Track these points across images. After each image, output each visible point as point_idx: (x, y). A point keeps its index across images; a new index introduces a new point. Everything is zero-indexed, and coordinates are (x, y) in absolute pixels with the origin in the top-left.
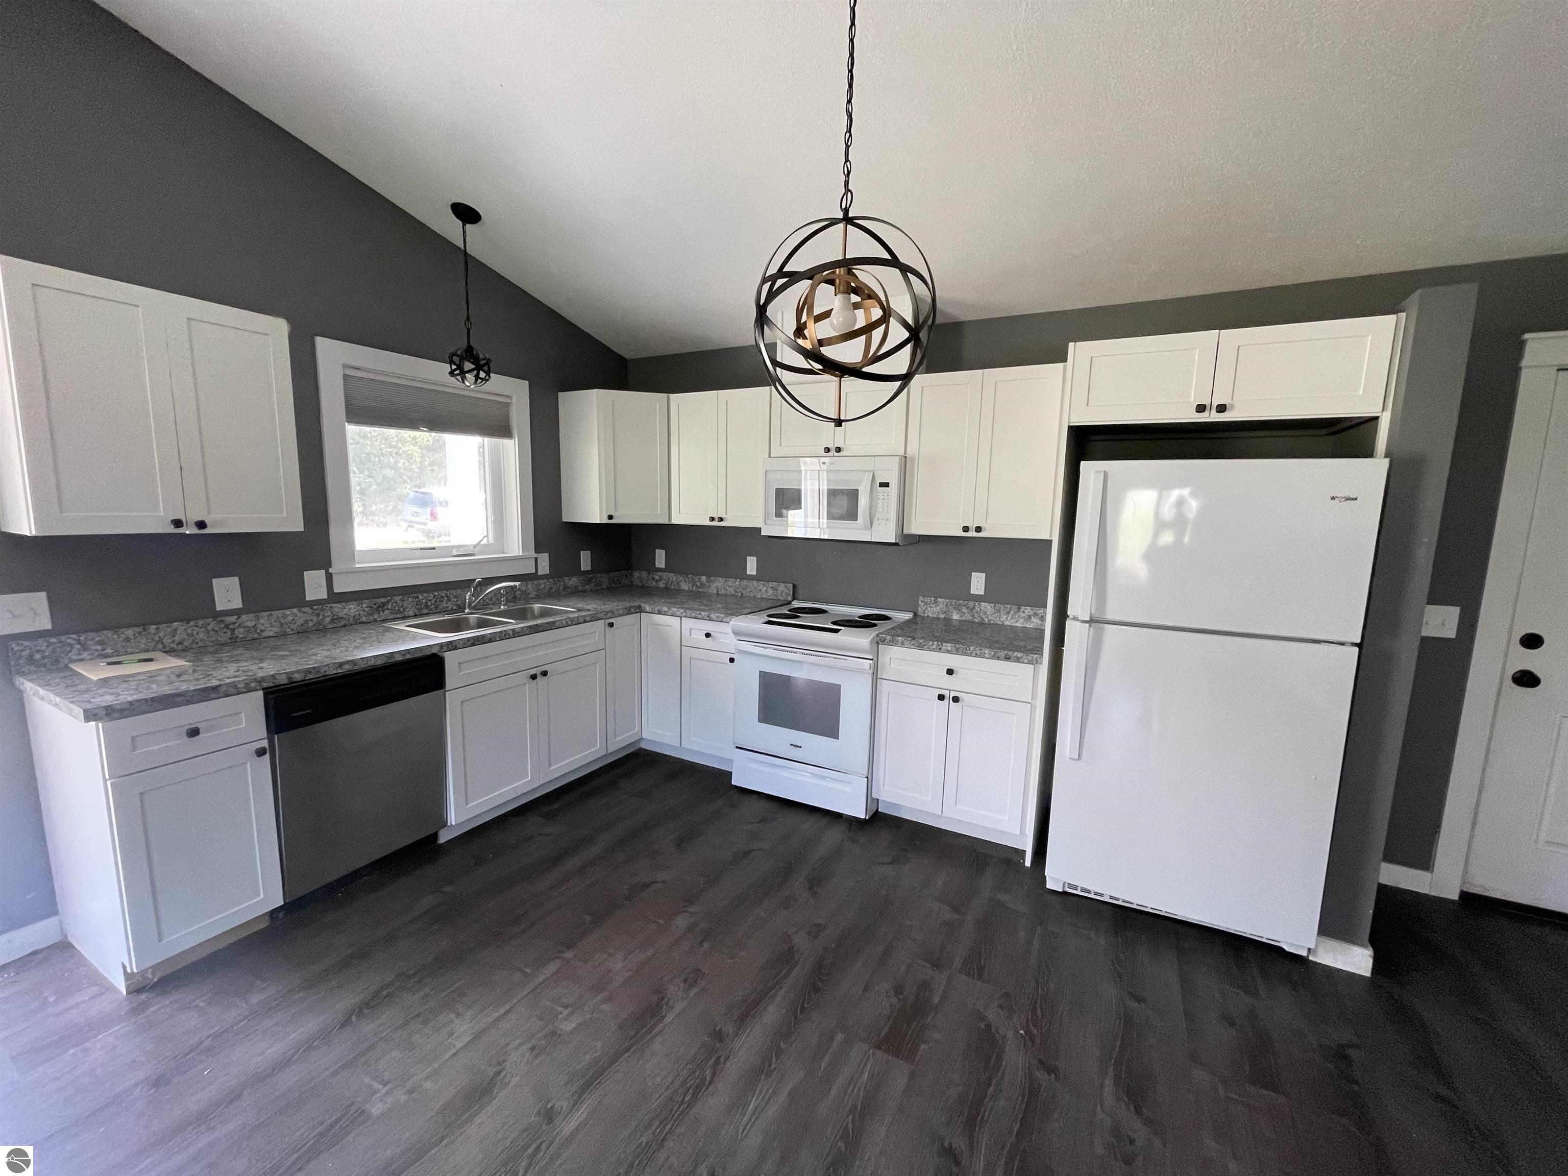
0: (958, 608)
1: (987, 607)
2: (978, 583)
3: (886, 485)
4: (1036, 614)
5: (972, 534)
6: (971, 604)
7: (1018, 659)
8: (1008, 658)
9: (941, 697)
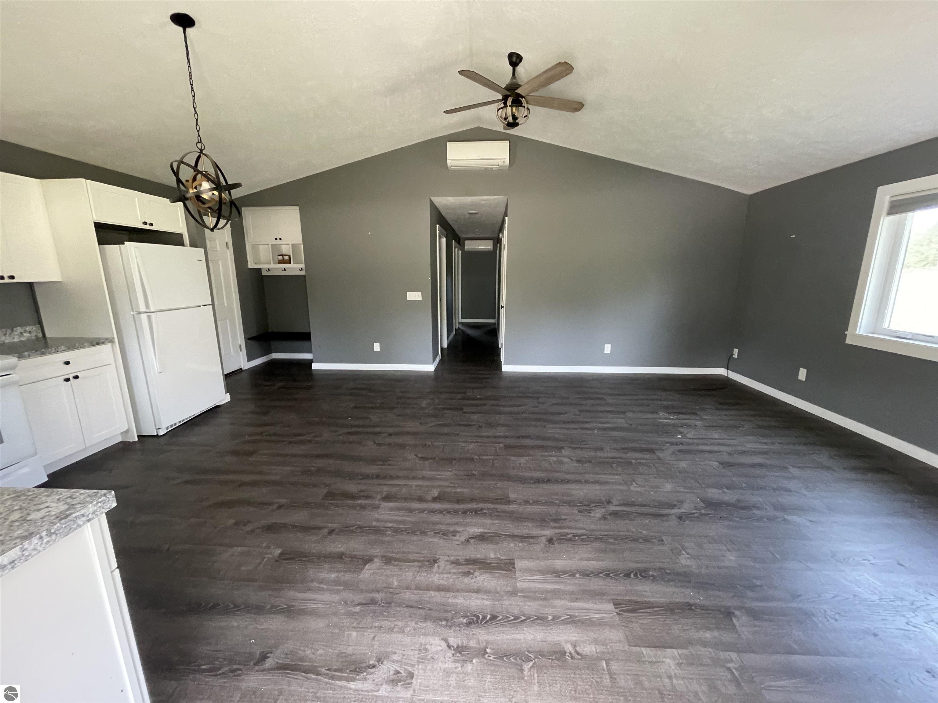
4: (25, 331)
7: (103, 343)
8: (98, 344)
9: (68, 380)
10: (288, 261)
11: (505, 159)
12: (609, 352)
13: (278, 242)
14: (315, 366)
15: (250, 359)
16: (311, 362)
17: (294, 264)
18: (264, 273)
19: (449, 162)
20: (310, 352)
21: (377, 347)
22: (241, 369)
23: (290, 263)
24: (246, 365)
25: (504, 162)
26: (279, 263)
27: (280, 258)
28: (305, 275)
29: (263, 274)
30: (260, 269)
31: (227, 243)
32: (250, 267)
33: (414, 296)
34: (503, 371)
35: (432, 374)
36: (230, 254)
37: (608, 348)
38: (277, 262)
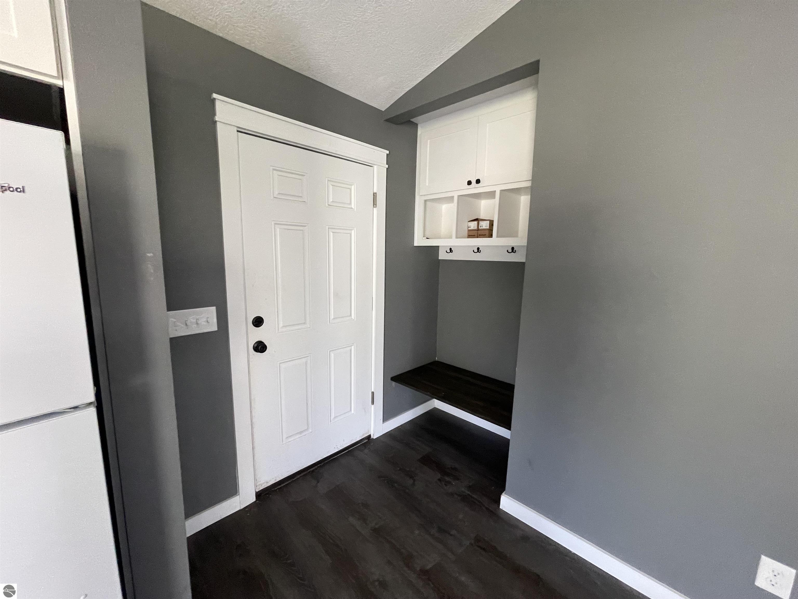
10: (487, 233)
13: (474, 189)
17: (498, 236)
18: (443, 256)
23: (491, 236)
26: (470, 236)
27: (473, 225)
28: (523, 263)
29: (439, 259)
30: (436, 249)
31: (375, 195)
32: (416, 244)
36: (377, 219)
38: (466, 233)
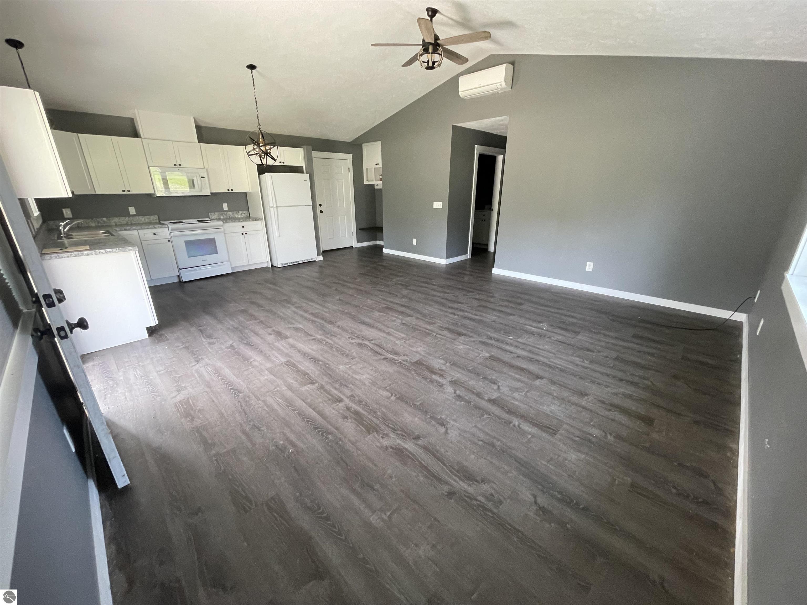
0: (222, 215)
1: (230, 213)
2: (225, 206)
3: (203, 177)
4: (243, 213)
5: (230, 191)
6: (225, 213)
7: (258, 220)
8: (256, 220)
9: (243, 234)
11: (501, 82)
12: (591, 270)
14: (385, 251)
15: (358, 242)
16: (381, 247)
19: (460, 93)
20: (382, 240)
21: (415, 242)
22: (352, 247)
24: (356, 245)
25: (501, 85)
30: (373, 185)
31: (349, 169)
32: (365, 184)
33: (438, 205)
34: (493, 272)
35: (445, 266)
36: (350, 176)
37: (590, 267)
